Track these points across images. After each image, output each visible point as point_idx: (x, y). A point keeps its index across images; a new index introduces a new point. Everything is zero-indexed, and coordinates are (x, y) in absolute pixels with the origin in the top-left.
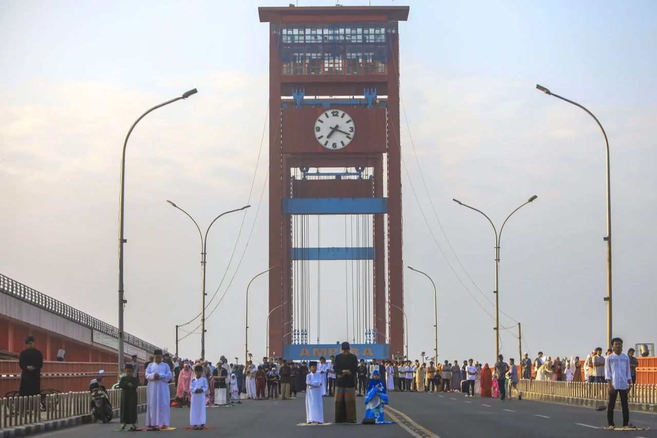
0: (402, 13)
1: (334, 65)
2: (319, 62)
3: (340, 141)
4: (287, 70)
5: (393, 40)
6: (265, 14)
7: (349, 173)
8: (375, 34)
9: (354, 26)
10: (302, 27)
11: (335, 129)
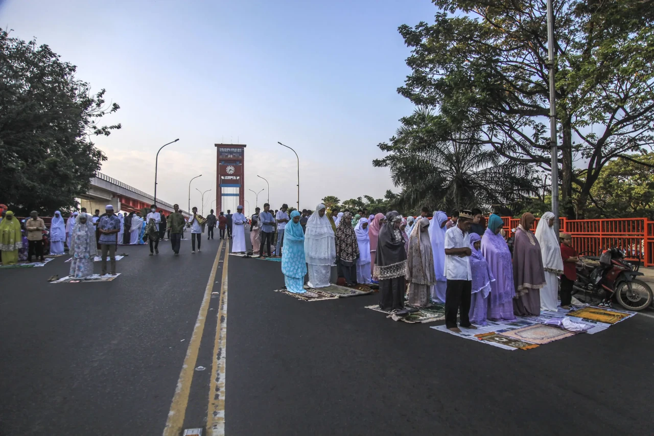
0: (245, 146)
1: (230, 156)
2: (227, 156)
3: (232, 172)
4: (221, 157)
5: (243, 152)
6: (216, 145)
7: (234, 178)
8: (239, 150)
9: (235, 148)
10: (224, 148)
11: (231, 170)
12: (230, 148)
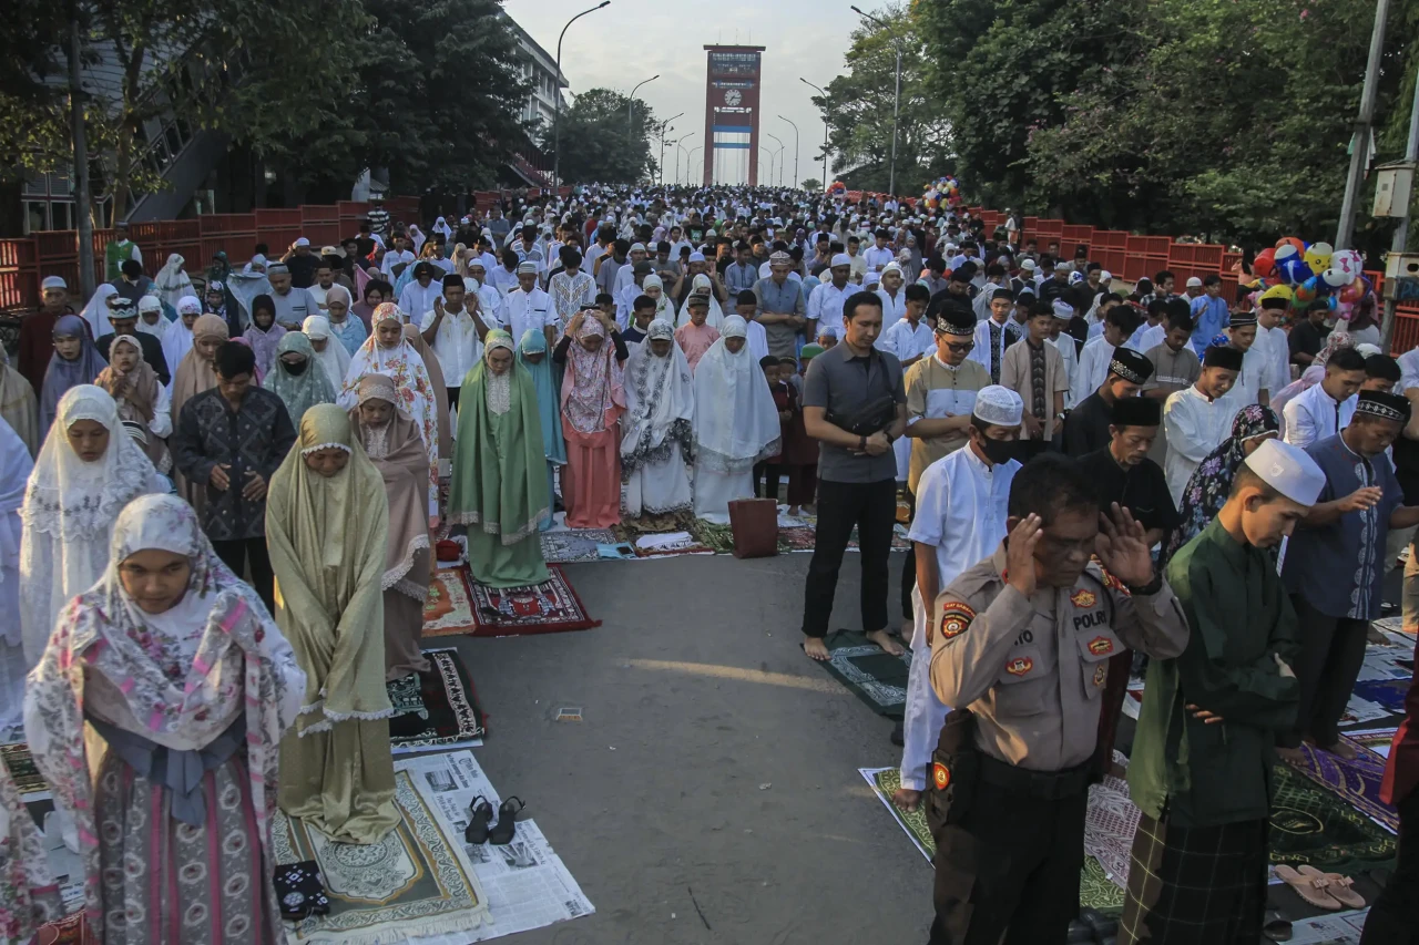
1: (733, 70)
2: (727, 69)
4: (714, 72)
5: (759, 59)
7: (741, 110)
8: (751, 57)
9: (743, 54)
10: (722, 53)
12: (734, 53)
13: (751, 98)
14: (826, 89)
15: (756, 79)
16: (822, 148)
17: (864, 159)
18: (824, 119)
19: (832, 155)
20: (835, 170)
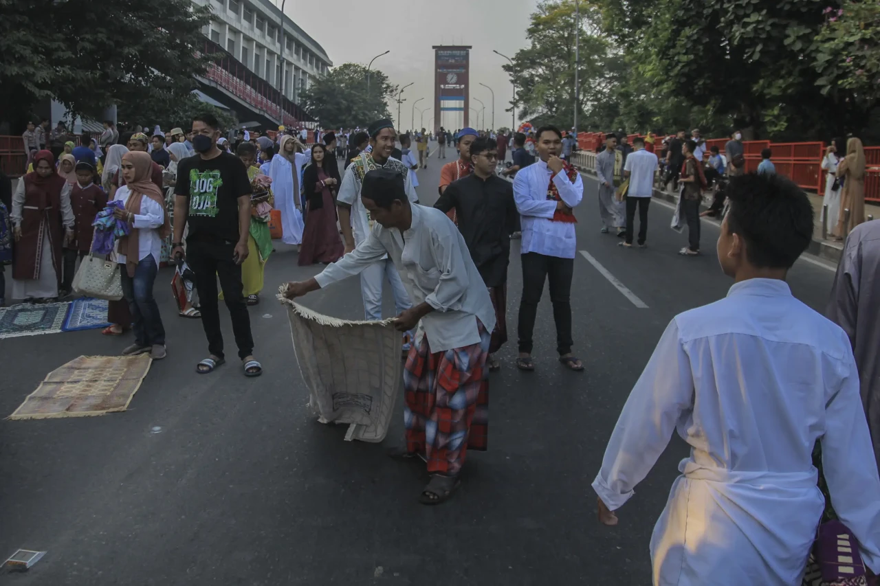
0: (470, 47)
1: (452, 61)
2: (447, 61)
4: (440, 62)
5: (467, 54)
6: (434, 47)
7: (457, 87)
9: (458, 51)
10: (444, 51)
12: (452, 51)
13: (464, 79)
14: (513, 59)
15: (466, 67)
16: (511, 102)
17: (541, 109)
18: (512, 81)
19: (518, 107)
20: (521, 118)
